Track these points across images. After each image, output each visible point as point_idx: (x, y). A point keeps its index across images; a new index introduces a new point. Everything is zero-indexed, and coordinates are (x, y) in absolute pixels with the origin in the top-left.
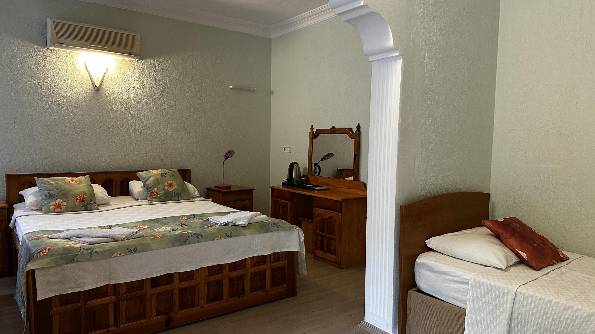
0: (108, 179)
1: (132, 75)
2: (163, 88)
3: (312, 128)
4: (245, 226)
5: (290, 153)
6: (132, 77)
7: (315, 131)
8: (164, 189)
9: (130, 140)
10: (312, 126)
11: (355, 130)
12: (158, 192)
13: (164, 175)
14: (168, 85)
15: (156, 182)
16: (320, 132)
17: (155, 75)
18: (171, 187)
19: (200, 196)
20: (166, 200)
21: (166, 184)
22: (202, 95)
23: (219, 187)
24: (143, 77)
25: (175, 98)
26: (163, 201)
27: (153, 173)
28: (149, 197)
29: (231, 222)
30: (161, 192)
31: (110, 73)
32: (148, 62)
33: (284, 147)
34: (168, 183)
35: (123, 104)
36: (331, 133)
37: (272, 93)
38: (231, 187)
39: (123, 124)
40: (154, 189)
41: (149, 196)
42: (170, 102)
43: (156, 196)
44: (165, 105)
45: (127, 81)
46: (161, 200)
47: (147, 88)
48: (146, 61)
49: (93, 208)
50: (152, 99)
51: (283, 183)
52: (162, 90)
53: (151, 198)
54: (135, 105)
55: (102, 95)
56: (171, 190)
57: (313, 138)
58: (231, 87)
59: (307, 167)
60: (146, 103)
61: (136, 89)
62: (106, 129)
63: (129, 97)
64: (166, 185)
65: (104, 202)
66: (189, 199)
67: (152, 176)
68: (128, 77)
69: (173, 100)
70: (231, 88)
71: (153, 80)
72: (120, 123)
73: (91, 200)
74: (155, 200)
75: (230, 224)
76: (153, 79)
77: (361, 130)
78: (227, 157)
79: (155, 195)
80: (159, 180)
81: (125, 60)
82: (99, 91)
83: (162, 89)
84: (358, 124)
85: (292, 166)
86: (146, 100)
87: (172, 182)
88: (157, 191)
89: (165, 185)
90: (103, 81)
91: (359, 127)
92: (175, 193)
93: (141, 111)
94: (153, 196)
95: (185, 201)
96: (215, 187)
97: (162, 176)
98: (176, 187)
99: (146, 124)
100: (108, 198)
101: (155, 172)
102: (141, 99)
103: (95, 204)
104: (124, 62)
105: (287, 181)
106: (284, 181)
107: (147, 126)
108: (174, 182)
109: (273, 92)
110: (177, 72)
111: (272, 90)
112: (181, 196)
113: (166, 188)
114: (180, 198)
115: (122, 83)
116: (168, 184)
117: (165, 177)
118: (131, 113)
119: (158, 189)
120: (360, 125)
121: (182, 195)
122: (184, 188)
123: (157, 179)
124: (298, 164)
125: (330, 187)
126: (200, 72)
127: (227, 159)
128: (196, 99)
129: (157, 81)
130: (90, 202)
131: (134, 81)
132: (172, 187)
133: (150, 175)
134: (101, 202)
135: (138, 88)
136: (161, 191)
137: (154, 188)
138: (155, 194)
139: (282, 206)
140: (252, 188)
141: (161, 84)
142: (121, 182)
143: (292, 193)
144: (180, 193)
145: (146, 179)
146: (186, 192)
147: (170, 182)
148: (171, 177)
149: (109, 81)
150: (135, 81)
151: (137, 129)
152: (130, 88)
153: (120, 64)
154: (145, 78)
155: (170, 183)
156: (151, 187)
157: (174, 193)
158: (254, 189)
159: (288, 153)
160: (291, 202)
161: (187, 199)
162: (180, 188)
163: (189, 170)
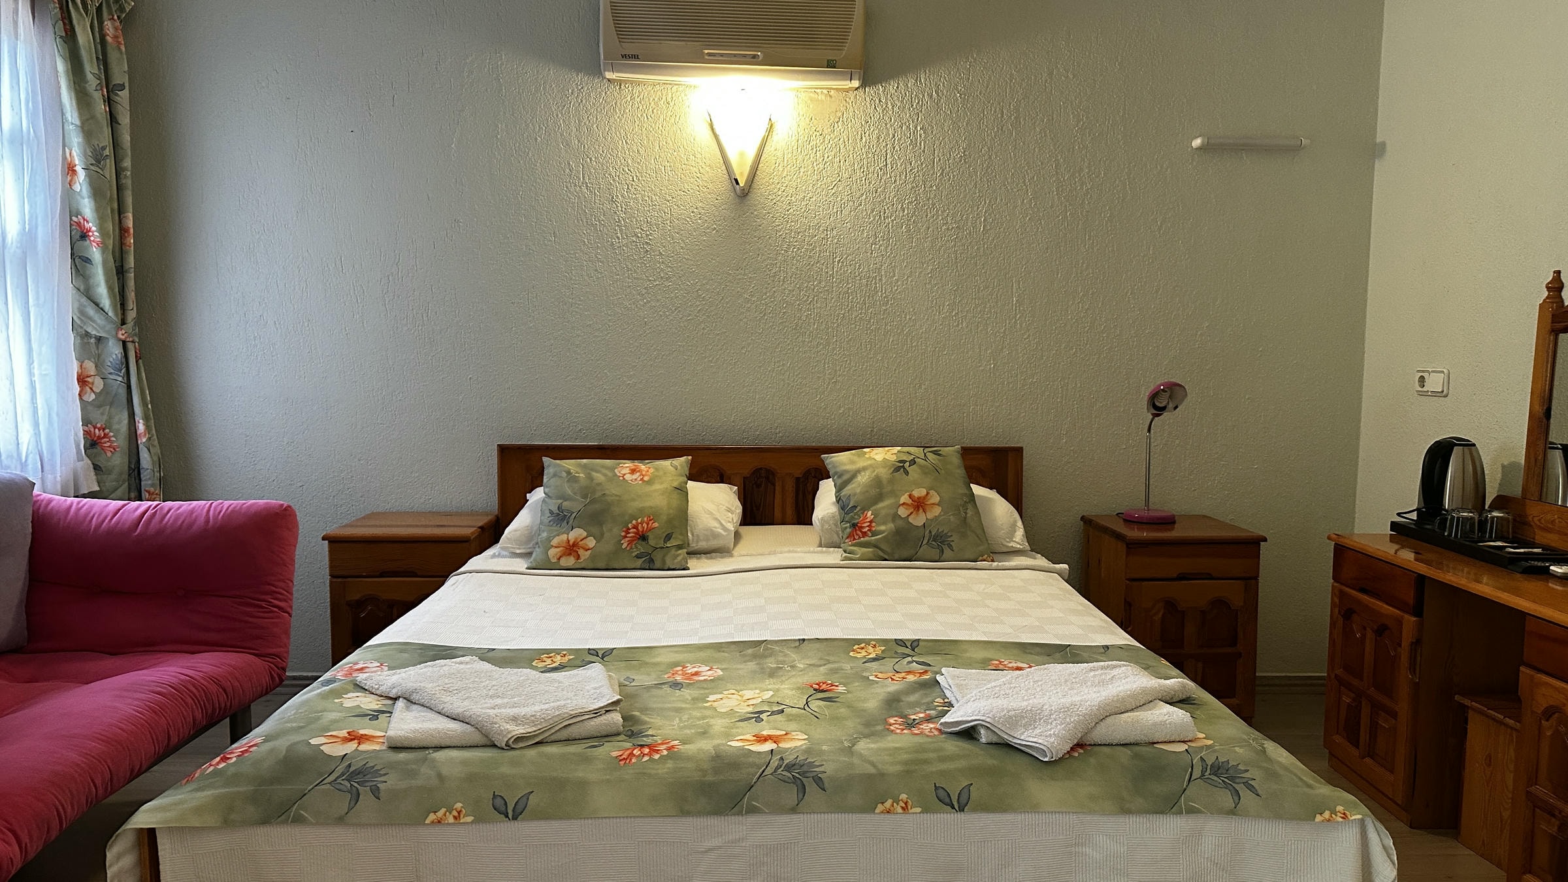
1: (845, 137)
2: (943, 171)
3: (1556, 286)
6: (847, 143)
8: (896, 516)
10: (1557, 273)
12: (873, 524)
13: (904, 468)
14: (961, 161)
15: (873, 492)
17: (919, 129)
18: (918, 510)
19: (1029, 549)
20: (896, 556)
21: (904, 498)
22: (1082, 185)
23: (1129, 520)
24: (881, 141)
25: (985, 202)
26: (887, 557)
27: (870, 458)
28: (846, 541)
30: (883, 528)
31: (780, 140)
32: (898, 87)
33: (1418, 371)
34: (910, 496)
35: (815, 236)
37: (1378, 151)
38: (1174, 522)
39: (816, 298)
40: (863, 513)
41: (847, 538)
42: (967, 219)
43: (867, 539)
44: (948, 229)
45: (830, 158)
46: (881, 554)
47: (891, 177)
48: (892, 86)
49: (669, 564)
50: (908, 214)
51: (1394, 526)
52: (941, 180)
53: (851, 546)
54: (853, 234)
55: (755, 210)
56: (918, 520)
57: (1556, 332)
58: (1197, 143)
60: (886, 227)
61: (858, 182)
62: (764, 315)
63: (835, 210)
64: (904, 504)
65: (714, 543)
66: (981, 558)
67: (864, 469)
68: (834, 145)
69: (978, 208)
70: (1196, 149)
71: (913, 148)
72: (805, 295)
73: (668, 537)
74: (861, 551)
76: (914, 144)
78: (1158, 409)
79: (865, 534)
80: (885, 482)
81: (825, 91)
82: (748, 197)
83: (942, 174)
85: (1443, 451)
86: (888, 217)
87: (928, 493)
88: (871, 522)
89: (901, 502)
90: (760, 166)
92: (930, 532)
93: (872, 253)
94: (860, 538)
95: (961, 567)
96: (1117, 514)
97: (897, 469)
98: (937, 511)
99: (885, 297)
101: (879, 455)
102: (871, 215)
103: (676, 551)
104: (823, 97)
105: (1414, 516)
106: (1399, 514)
107: (888, 301)
108: (932, 492)
109: (1383, 145)
110: (995, 112)
111: (1378, 140)
112: (950, 546)
113: (903, 512)
114: (947, 552)
115: (816, 168)
116: (910, 501)
117: (907, 473)
118: (838, 263)
119: (875, 514)
121: (955, 539)
122: (965, 518)
123: (877, 482)
124: (1474, 445)
127: (1162, 414)
129: (924, 151)
130: (665, 542)
131: (851, 156)
132: (925, 511)
133: (861, 464)
135: (864, 179)
136: (884, 523)
137: (864, 510)
138: (866, 532)
140: (1259, 533)
141: (940, 160)
142: (798, 479)
143: (1420, 577)
144: (949, 534)
145: (845, 477)
147: (919, 492)
148: (925, 473)
149: (777, 165)
150: (855, 157)
152: (840, 181)
153: (811, 106)
154: (887, 145)
155: (919, 498)
156: (855, 507)
157: (927, 532)
158: (1265, 540)
159: (1435, 394)
160: (1415, 616)
161: (972, 557)
162: (952, 517)
163: (1019, 451)
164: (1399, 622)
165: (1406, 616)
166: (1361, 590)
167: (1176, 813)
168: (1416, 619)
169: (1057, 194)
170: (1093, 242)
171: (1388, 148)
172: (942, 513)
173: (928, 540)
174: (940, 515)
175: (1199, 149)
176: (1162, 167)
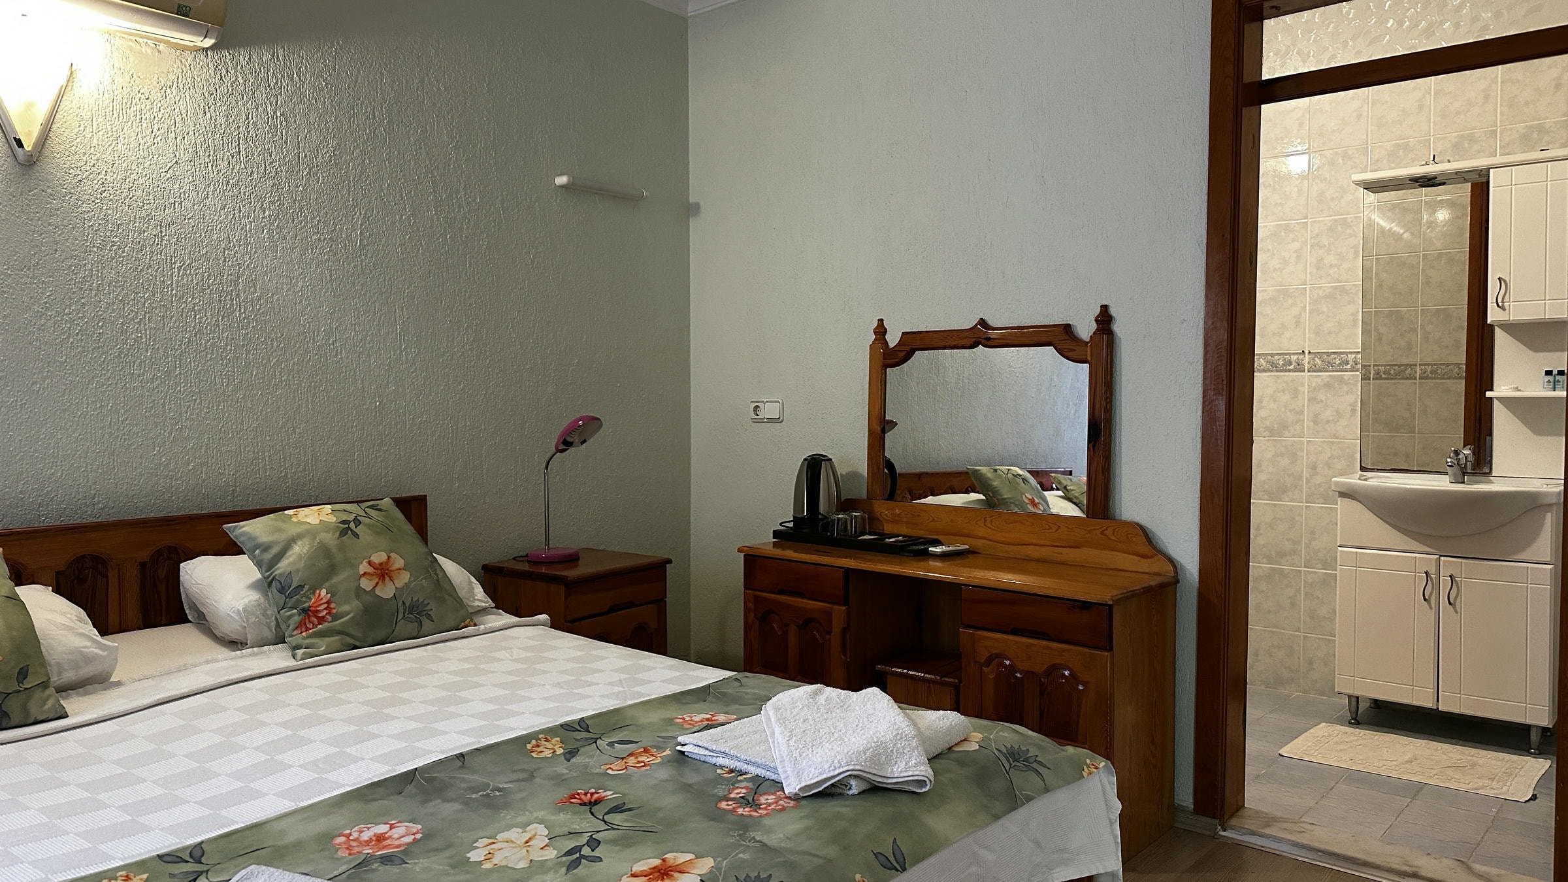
0: (84, 556)
1: (182, 107)
2: (310, 169)
3: (881, 331)
4: (924, 790)
5: (778, 421)
6: (184, 115)
7: (893, 339)
8: (359, 591)
9: (177, 384)
10: (881, 321)
12: (333, 605)
13: (352, 530)
14: (330, 161)
15: (322, 564)
16: (914, 343)
17: (279, 114)
18: (384, 579)
19: (493, 605)
20: (370, 640)
21: (364, 567)
22: (459, 208)
23: (534, 561)
24: (231, 120)
25: (360, 213)
26: (357, 644)
27: (300, 523)
28: (295, 633)
29: (855, 776)
30: (346, 608)
31: (86, 92)
32: (250, 59)
33: (752, 402)
34: (370, 563)
35: (144, 232)
36: (974, 346)
37: (692, 210)
38: (579, 560)
39: (147, 316)
40: (314, 593)
41: (296, 628)
42: (341, 230)
43: (326, 624)
44: (320, 239)
45: (162, 131)
46: (352, 641)
47: (246, 168)
48: (242, 56)
49: (35, 713)
50: (270, 215)
51: (776, 534)
52: (308, 180)
53: (308, 637)
54: (198, 235)
55: (49, 187)
56: (387, 591)
57: (886, 366)
58: (562, 180)
59: (865, 474)
60: (242, 229)
61: (203, 168)
62: (68, 337)
63: (172, 200)
64: (365, 574)
65: (87, 671)
66: (463, 624)
67: (300, 536)
68: (167, 115)
69: (353, 219)
70: (559, 186)
71: (273, 137)
72: (132, 311)
73: (23, 674)
74: (323, 644)
75: (854, 786)
76: (273, 131)
77: (1116, 327)
78: (565, 444)
79: (322, 620)
80: (334, 550)
81: (151, 43)
82: (36, 167)
83: (309, 173)
84: (1101, 306)
85: (814, 466)
86: (244, 217)
87: (389, 557)
88: (328, 602)
89: (362, 572)
90: (54, 126)
91: (1105, 319)
92: (403, 603)
93: (225, 261)
94: (315, 626)
95: (449, 637)
96: (514, 559)
97: (344, 533)
98: (405, 577)
99: (244, 318)
100: (103, 650)
101: (311, 516)
102: (222, 212)
103: (43, 691)
104: (149, 51)
105: (792, 523)
106: (781, 524)
107: (249, 322)
108: (393, 555)
109: (697, 206)
110: (366, 112)
111: (691, 200)
112: (429, 617)
113: (366, 584)
114: (427, 624)
115: (141, 141)
116: (371, 570)
117: (357, 536)
118: (179, 270)
119: (332, 592)
120: (1113, 311)
121: (433, 605)
122: (438, 580)
123: (323, 550)
124: (831, 460)
126: (452, 117)
127: (567, 449)
128: (438, 219)
129: (286, 143)
130: (20, 682)
131: (191, 133)
132: (391, 579)
133: (292, 531)
134: (69, 676)
135: (210, 165)
136: (347, 601)
137: (313, 590)
138: (323, 617)
139: (801, 622)
140: (663, 555)
141: (306, 156)
142: (143, 565)
143: (848, 571)
144: (426, 602)
145: (275, 551)
146: (447, 597)
147: (379, 557)
148: (378, 534)
149: (82, 128)
150: (196, 135)
151: (205, 338)
152: (176, 162)
153: (131, 60)
154: (239, 127)
155: (381, 564)
156: (301, 587)
157: (400, 604)
158: (670, 561)
159: (771, 421)
160: (843, 605)
161: (453, 624)
162: (424, 581)
163: (422, 500)
164: (828, 614)
165: (836, 607)
166: (781, 592)
168: (844, 608)
169: (436, 214)
171: (703, 209)
172: (412, 579)
173: (404, 614)
174: (410, 582)
175: (562, 187)
176: (531, 200)
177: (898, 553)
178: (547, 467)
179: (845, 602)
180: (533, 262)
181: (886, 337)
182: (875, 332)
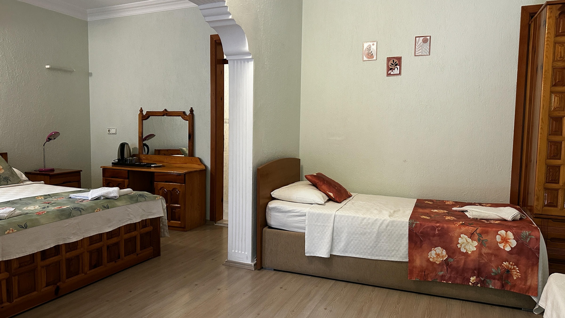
3: (141, 111)
4: (116, 198)
5: (115, 134)
7: (144, 113)
10: (141, 108)
11: (188, 113)
16: (150, 114)
19: (28, 179)
23: (40, 171)
29: (102, 196)
33: (108, 129)
36: (163, 115)
37: (90, 74)
38: (54, 170)
51: (113, 163)
57: (143, 120)
58: (48, 67)
59: (138, 148)
66: (19, 183)
75: (102, 198)
77: (194, 113)
78: (49, 139)
84: (191, 108)
85: (123, 146)
91: (192, 111)
92: (3, 177)
95: (15, 186)
96: (34, 171)
105: (117, 161)
106: (114, 161)
109: (91, 73)
111: (90, 72)
112: (10, 180)
114: (9, 182)
120: (193, 109)
121: (11, 178)
122: (12, 172)
124: (128, 144)
125: (165, 164)
126: (13, 49)
127: (50, 141)
139: (117, 184)
140: (80, 169)
143: (129, 171)
144: (9, 177)
146: (14, 176)
158: (82, 171)
159: (113, 134)
160: (127, 179)
161: (17, 183)
162: (8, 172)
163: (6, 154)
164: (124, 181)
165: (126, 180)
166: (112, 177)
167: (138, 202)
168: (128, 180)
169: (8, 76)
170: (20, 91)
171: (93, 74)
172: (5, 171)
173: (3, 179)
174: (4, 172)
175: (48, 68)
176: (38, 72)
177: (143, 167)
178: (44, 146)
179: (128, 178)
180: (39, 89)
181: (143, 112)
182: (140, 111)
